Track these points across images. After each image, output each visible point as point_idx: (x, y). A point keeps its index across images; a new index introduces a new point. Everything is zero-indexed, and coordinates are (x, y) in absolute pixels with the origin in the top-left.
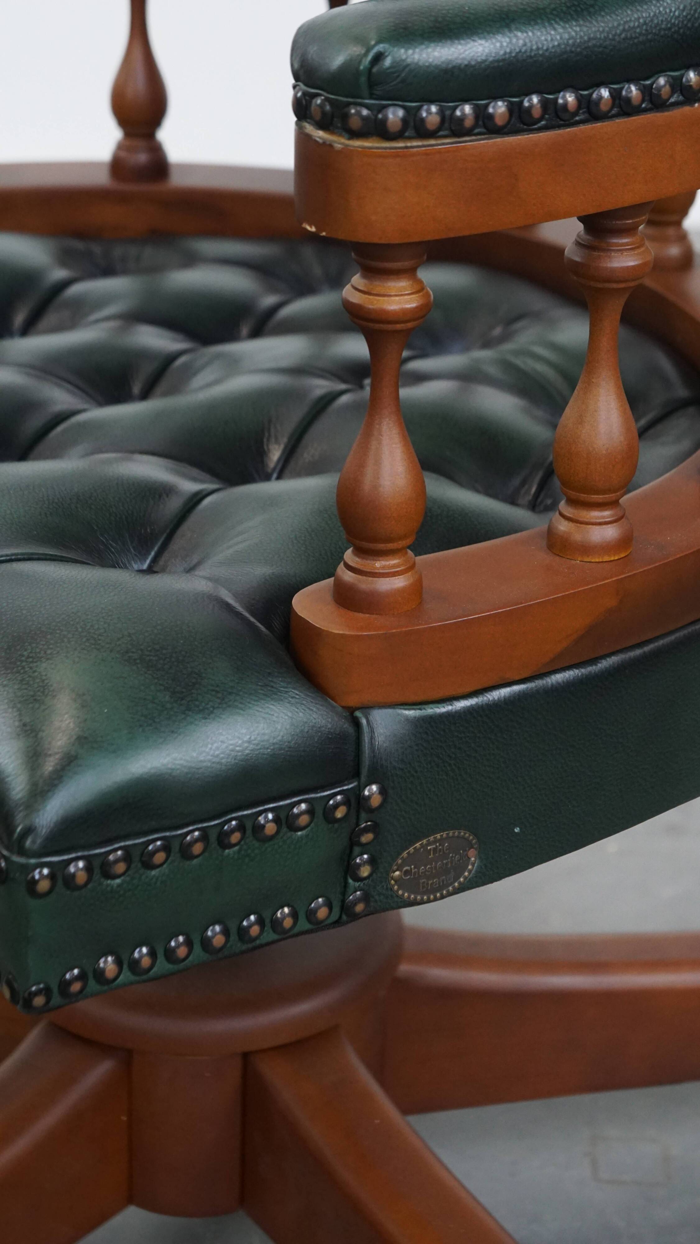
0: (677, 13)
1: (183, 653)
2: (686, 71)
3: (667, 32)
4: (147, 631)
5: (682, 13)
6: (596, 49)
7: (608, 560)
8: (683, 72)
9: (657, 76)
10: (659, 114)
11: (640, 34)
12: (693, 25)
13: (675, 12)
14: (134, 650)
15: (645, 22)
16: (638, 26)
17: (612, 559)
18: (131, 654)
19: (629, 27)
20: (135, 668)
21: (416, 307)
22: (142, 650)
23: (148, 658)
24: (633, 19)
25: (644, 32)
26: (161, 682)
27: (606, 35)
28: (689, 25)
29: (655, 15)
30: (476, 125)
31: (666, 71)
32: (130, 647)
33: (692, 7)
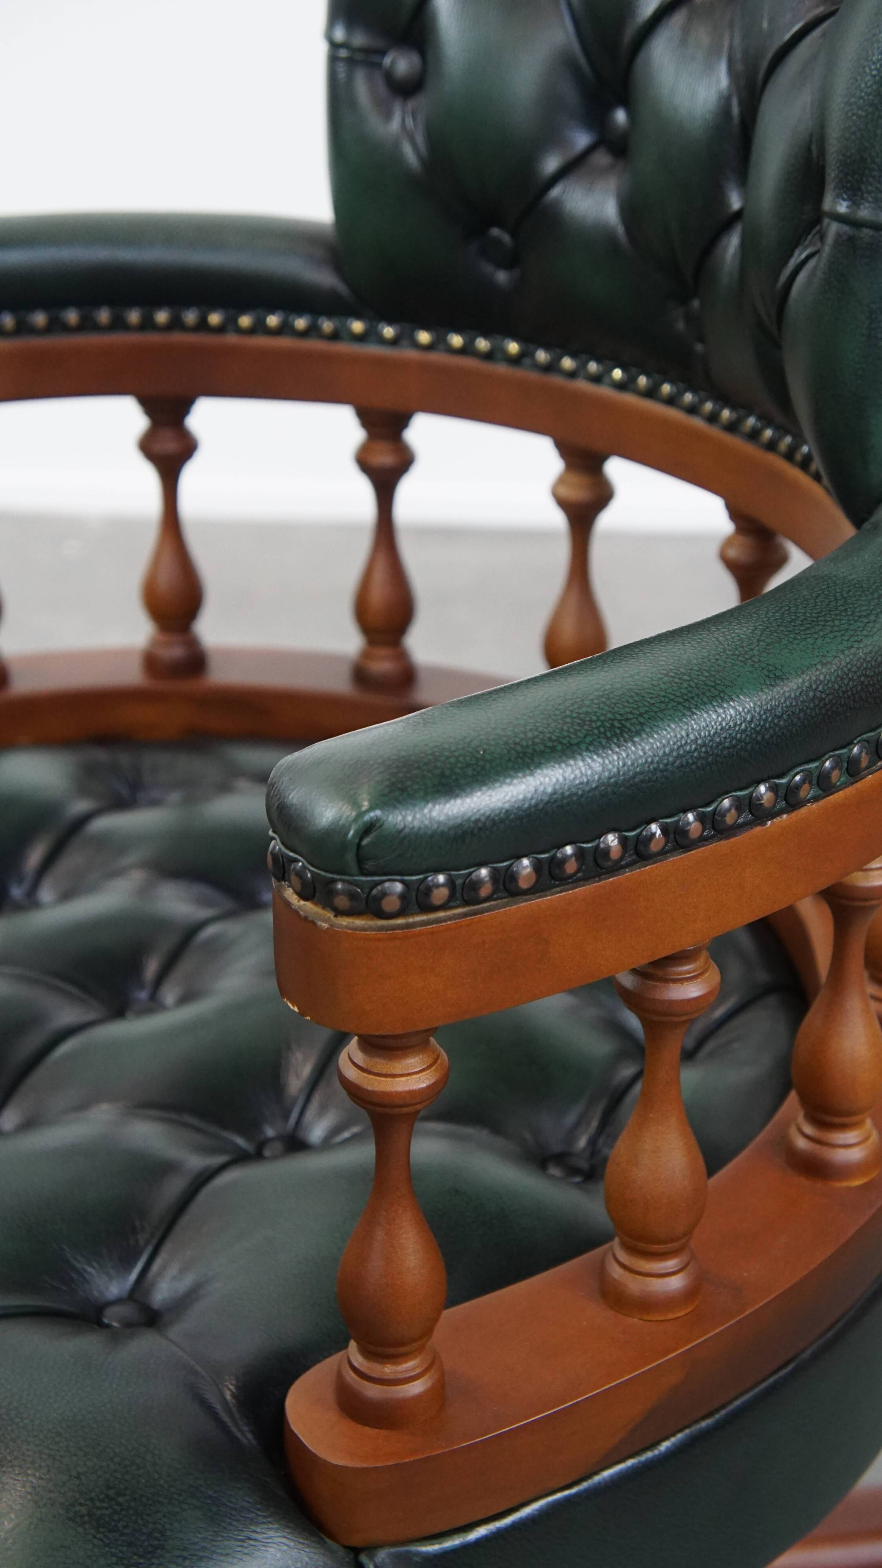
0: (743, 726)
1: (144, 1499)
2: (756, 787)
3: (731, 750)
4: (101, 1467)
5: (750, 725)
6: (644, 785)
7: (673, 1318)
8: (751, 789)
9: (720, 799)
10: (723, 842)
11: (698, 758)
12: (763, 738)
13: (741, 724)
14: (82, 1501)
15: (704, 742)
16: (696, 749)
17: (678, 1315)
18: (78, 1508)
19: (685, 751)
20: (80, 1530)
21: (428, 1087)
22: (91, 1500)
23: (99, 1512)
24: (689, 741)
25: (702, 755)
26: (113, 1550)
27: (655, 765)
28: (759, 738)
29: (716, 733)
30: (494, 892)
31: (731, 792)
32: (77, 1495)
33: (761, 716)
